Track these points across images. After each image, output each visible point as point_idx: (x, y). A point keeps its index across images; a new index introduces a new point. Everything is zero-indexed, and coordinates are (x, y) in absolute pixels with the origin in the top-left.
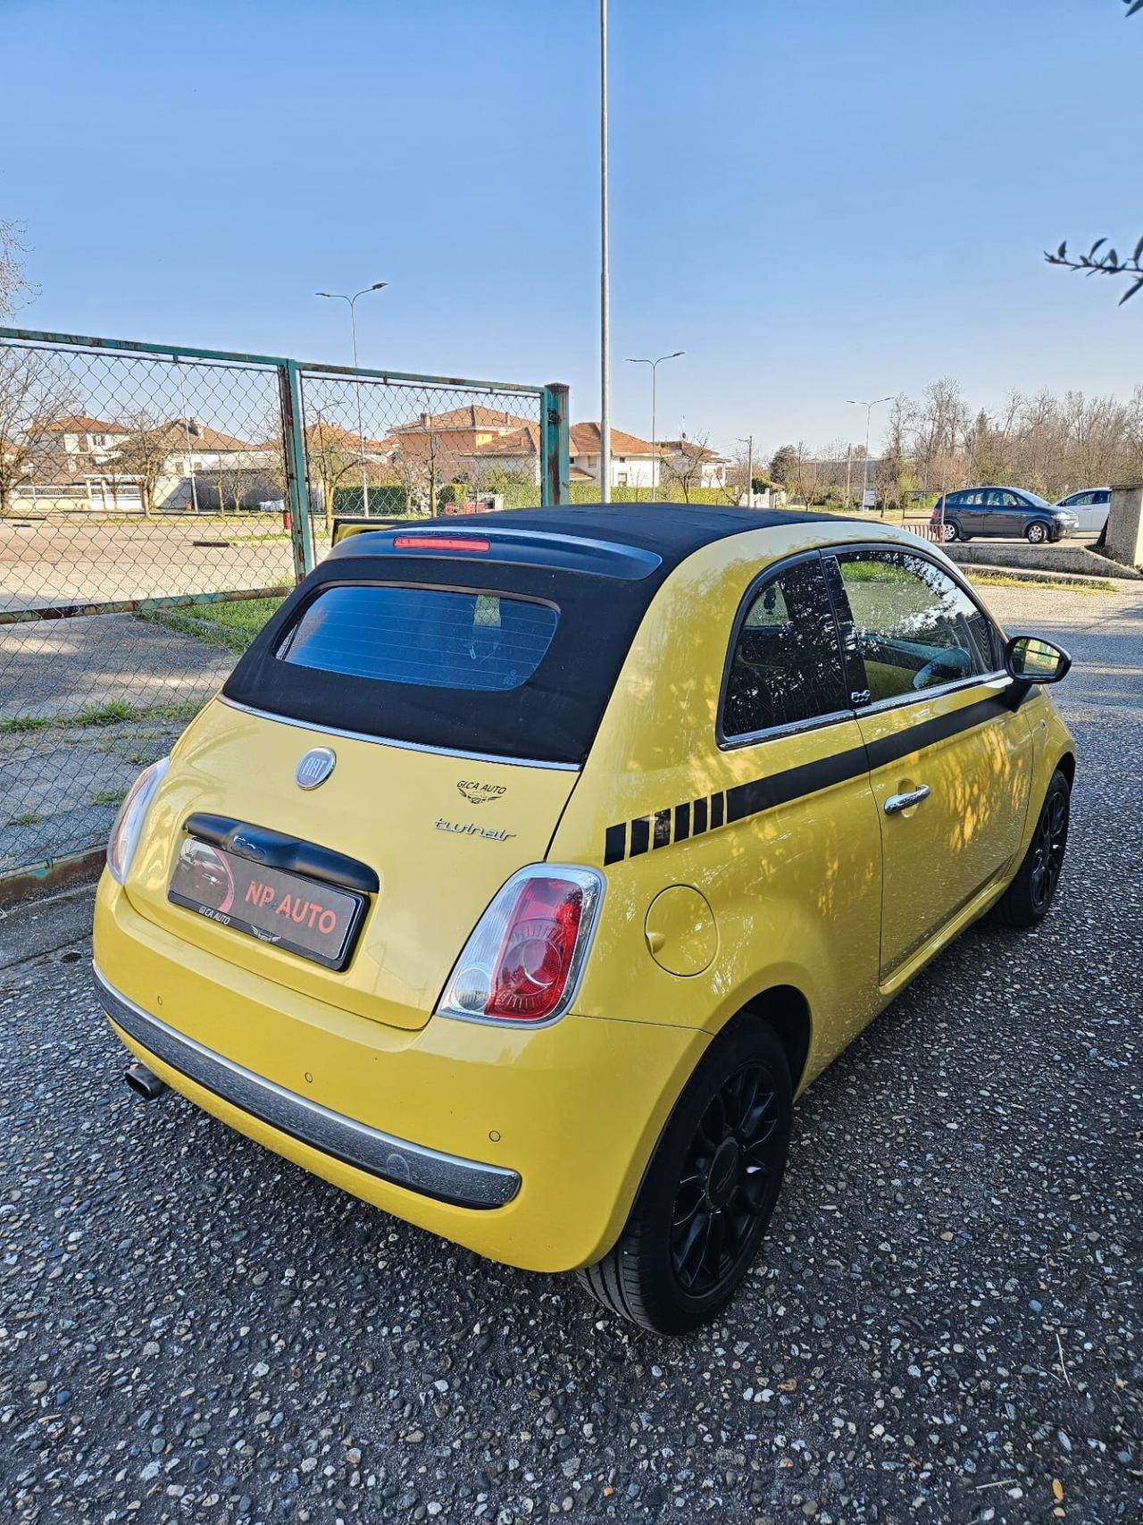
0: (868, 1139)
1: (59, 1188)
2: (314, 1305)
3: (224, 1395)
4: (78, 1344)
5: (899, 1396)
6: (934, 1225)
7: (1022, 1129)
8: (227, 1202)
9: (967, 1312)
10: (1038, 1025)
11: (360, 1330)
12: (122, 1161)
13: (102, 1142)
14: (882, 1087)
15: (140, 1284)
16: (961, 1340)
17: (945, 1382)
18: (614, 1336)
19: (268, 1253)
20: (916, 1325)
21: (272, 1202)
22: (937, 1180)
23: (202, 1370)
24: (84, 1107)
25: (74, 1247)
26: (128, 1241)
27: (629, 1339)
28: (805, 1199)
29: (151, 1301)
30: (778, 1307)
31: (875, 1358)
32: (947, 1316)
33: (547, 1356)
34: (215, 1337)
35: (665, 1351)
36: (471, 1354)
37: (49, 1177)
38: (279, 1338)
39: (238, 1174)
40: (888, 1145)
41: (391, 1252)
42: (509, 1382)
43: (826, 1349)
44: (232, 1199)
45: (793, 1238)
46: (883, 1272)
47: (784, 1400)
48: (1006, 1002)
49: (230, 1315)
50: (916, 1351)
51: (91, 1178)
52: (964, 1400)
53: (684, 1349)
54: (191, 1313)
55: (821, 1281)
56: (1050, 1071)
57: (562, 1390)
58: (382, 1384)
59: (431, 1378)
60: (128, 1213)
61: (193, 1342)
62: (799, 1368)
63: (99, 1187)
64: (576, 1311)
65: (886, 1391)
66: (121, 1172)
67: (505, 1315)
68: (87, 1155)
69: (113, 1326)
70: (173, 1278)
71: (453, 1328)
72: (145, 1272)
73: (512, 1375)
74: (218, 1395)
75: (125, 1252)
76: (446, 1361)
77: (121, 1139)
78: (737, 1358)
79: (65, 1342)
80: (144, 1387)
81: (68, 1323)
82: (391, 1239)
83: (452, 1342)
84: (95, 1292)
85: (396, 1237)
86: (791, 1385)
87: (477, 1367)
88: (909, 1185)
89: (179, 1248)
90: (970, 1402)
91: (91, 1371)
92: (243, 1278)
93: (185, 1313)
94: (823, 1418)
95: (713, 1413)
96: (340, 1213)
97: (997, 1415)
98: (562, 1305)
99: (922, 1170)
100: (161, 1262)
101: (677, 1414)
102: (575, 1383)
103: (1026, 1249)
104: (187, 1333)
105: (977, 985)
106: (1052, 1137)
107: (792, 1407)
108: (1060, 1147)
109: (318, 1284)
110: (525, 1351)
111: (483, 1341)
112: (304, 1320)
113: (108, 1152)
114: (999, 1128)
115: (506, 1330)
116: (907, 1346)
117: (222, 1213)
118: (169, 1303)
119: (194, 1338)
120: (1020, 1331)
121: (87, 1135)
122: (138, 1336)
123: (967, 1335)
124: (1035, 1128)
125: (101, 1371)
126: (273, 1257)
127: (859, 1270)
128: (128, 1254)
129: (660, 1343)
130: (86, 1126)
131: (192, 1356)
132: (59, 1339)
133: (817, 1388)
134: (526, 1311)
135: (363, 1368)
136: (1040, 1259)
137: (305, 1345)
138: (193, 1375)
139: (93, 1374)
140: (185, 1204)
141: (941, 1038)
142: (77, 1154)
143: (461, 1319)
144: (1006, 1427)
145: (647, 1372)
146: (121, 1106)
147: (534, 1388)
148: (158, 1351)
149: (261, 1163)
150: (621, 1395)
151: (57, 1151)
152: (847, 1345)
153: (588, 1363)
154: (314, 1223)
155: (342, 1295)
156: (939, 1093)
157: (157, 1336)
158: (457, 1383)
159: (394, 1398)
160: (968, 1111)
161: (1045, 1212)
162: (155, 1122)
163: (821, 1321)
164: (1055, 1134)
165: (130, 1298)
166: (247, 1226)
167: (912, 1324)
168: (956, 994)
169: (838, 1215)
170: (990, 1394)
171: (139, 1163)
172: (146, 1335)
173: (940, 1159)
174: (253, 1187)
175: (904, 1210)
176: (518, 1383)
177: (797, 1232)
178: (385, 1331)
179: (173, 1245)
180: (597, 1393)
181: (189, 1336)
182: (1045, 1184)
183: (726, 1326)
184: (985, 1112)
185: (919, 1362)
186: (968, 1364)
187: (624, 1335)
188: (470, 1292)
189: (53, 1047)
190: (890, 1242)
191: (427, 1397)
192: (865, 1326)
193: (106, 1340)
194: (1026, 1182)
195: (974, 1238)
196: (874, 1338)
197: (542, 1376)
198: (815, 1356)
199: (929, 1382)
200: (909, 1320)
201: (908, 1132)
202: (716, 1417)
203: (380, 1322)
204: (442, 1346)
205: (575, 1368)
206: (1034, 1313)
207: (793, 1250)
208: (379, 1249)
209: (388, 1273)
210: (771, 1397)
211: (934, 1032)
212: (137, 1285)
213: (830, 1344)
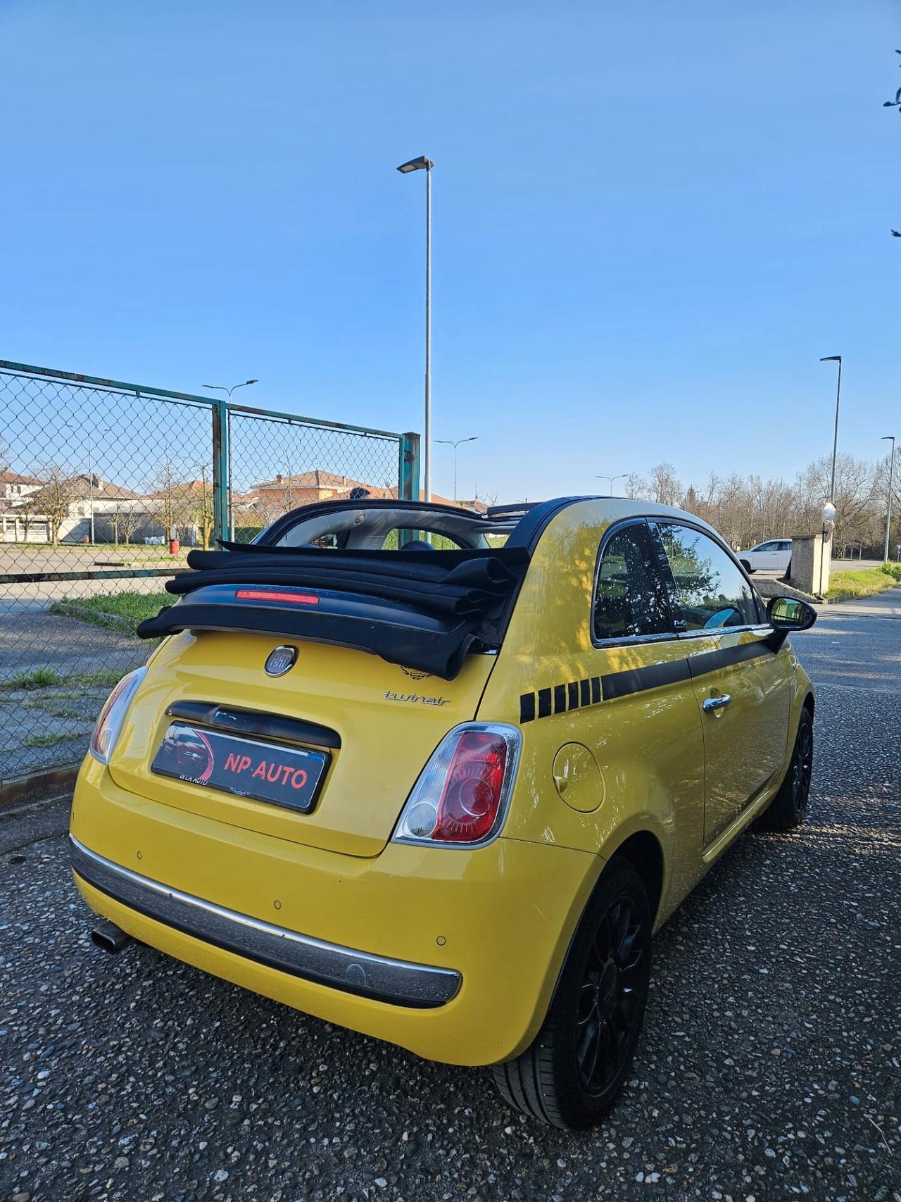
0: (700, 982)
1: (25, 1037)
2: (261, 1123)
3: (191, 1198)
4: (54, 1162)
5: (762, 1173)
6: (764, 1044)
7: (818, 972)
8: (175, 1044)
9: (802, 1107)
10: (814, 898)
11: (304, 1142)
12: (79, 1015)
13: (59, 1000)
14: (703, 944)
15: (106, 1111)
16: (802, 1128)
17: (796, 1160)
18: (522, 1138)
19: (215, 1084)
20: (765, 1119)
21: (214, 1043)
22: (760, 1011)
23: (169, 1179)
24: (41, 974)
25: (44, 1083)
26: (91, 1077)
27: (534, 1139)
28: (659, 1027)
29: (116, 1124)
30: (652, 1111)
31: (737, 1145)
32: (787, 1111)
33: (468, 1156)
34: (177, 1151)
35: (566, 1148)
36: (402, 1157)
37: (16, 1028)
38: (234, 1150)
39: (182, 1023)
40: (716, 986)
41: (323, 1079)
42: (438, 1177)
43: (696, 1140)
44: (179, 1042)
45: (655, 1058)
46: (731, 1081)
47: (669, 1180)
48: (786, 882)
49: (188, 1134)
50: (769, 1138)
51: (53, 1028)
52: (814, 1174)
53: (581, 1145)
54: (154, 1133)
55: (683, 1090)
56: (830, 930)
57: (484, 1182)
58: (329, 1183)
59: (371, 1177)
60: (89, 1055)
61: (158, 1156)
62: (678, 1156)
63: (60, 1035)
64: (487, 1119)
65: (750, 1171)
66: (79, 1024)
67: (427, 1126)
68: (47, 1011)
69: (85, 1146)
70: (135, 1105)
71: (385, 1137)
72: (109, 1101)
73: (440, 1172)
74: (185, 1198)
75: (90, 1086)
76: (382, 1163)
77: (75, 998)
78: (626, 1150)
79: (44, 1160)
80: (118, 1194)
81: (44, 1145)
82: (321, 1069)
83: (384, 1148)
84: (66, 1118)
85: (326, 1067)
86: (674, 1168)
87: (409, 1167)
88: (739, 1016)
89: (137, 1082)
90: (819, 1174)
91: (68, 1183)
92: (196, 1103)
93: (149, 1134)
94: (704, 1193)
95: (613, 1193)
96: (275, 1050)
97: (843, 1183)
98: (474, 1115)
99: (747, 1004)
100: (122, 1093)
101: (584, 1195)
102: (495, 1175)
103: (838, 1059)
104: (152, 1149)
105: (761, 870)
106: (841, 977)
107: (678, 1185)
108: (849, 985)
109: (263, 1106)
110: (448, 1153)
111: (412, 1146)
112: (254, 1135)
113: (66, 1009)
114: (800, 972)
115: (430, 1137)
116: (761, 1135)
117: (172, 1053)
118: (133, 1125)
119: (159, 1152)
120: (846, 1119)
121: (46, 995)
122: (107, 1153)
123: (806, 1124)
124: (827, 971)
125: (77, 1183)
126: (221, 1086)
127: (712, 1080)
128: (91, 1088)
129: (560, 1142)
130: (43, 988)
131: (158, 1167)
132: (37, 1158)
133: (695, 1170)
134: (445, 1121)
135: (312, 1172)
136: (850, 1066)
137: (258, 1154)
138: (162, 1183)
139: (71, 1185)
140: (138, 1047)
141: (742, 908)
142: (38, 1011)
143: (390, 1130)
144: (852, 1192)
145: (554, 1164)
146: (73, 973)
147: (461, 1181)
148: (128, 1164)
149: (201, 1013)
150: (535, 1183)
151: (20, 1008)
152: (712, 1136)
153: (503, 1159)
154: (253, 1059)
155: (285, 1115)
156: (749, 948)
157: (126, 1152)
158: (394, 1180)
159: (341, 1194)
160: (774, 960)
161: (847, 1031)
162: (104, 984)
163: (689, 1120)
164: (843, 975)
165: (99, 1122)
166: (194, 1063)
167: (762, 1117)
168: (747, 877)
169: (687, 1039)
170: (833, 1169)
171: (95, 1015)
172: (116, 1152)
173: (760, 996)
174: (196, 1032)
175: (738, 1034)
176: (446, 1177)
177: (657, 1053)
178: (326, 1141)
179: (132, 1079)
180: (514, 1182)
181: (155, 1151)
182: (843, 1011)
183: (612, 1126)
184: (786, 961)
185: (772, 1145)
186: (811, 1146)
187: (529, 1137)
188: (394, 1108)
189: (9, 928)
190: (732, 1058)
191: (370, 1192)
192: (724, 1121)
193: (80, 1157)
194: (827, 1010)
195: (797, 1052)
196: (733, 1130)
197: (466, 1172)
198: (688, 1146)
199: (784, 1160)
200: (758, 1115)
201: (730, 976)
202: (616, 1196)
203: (321, 1135)
204: (377, 1152)
205: (493, 1165)
206: (854, 1105)
207: (656, 1066)
208: (312, 1078)
209: (322, 1096)
210: (659, 1178)
211: (735, 904)
212: (103, 1112)
213: (699, 1136)
